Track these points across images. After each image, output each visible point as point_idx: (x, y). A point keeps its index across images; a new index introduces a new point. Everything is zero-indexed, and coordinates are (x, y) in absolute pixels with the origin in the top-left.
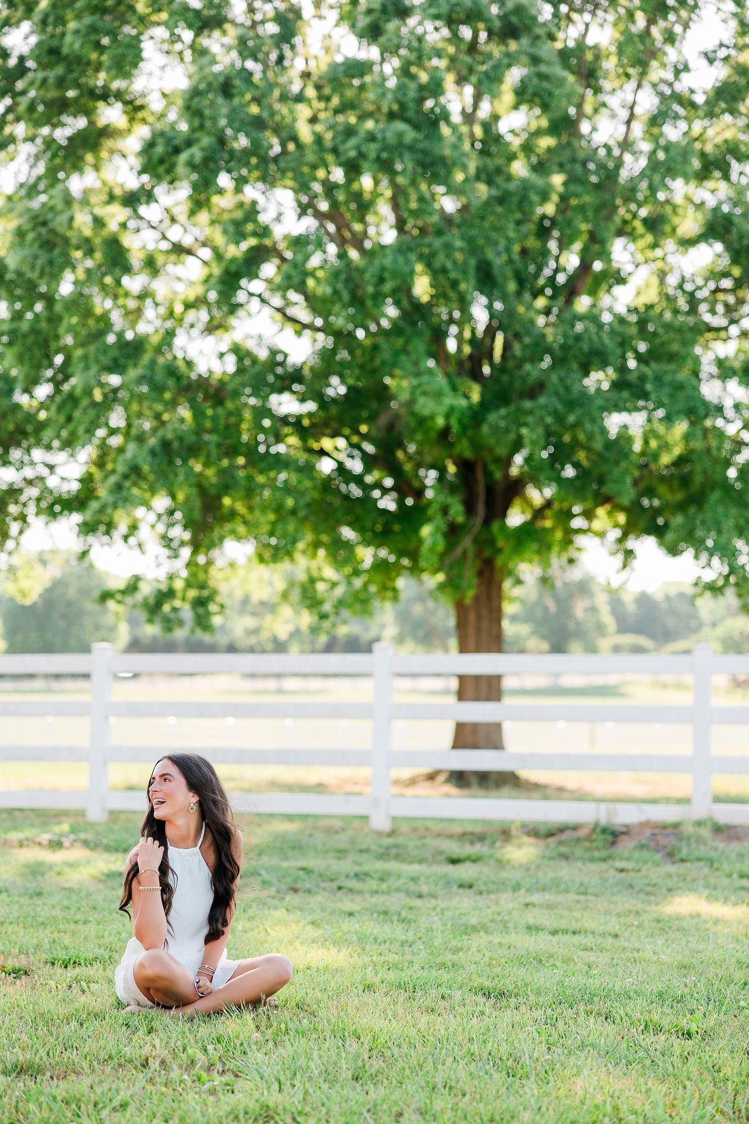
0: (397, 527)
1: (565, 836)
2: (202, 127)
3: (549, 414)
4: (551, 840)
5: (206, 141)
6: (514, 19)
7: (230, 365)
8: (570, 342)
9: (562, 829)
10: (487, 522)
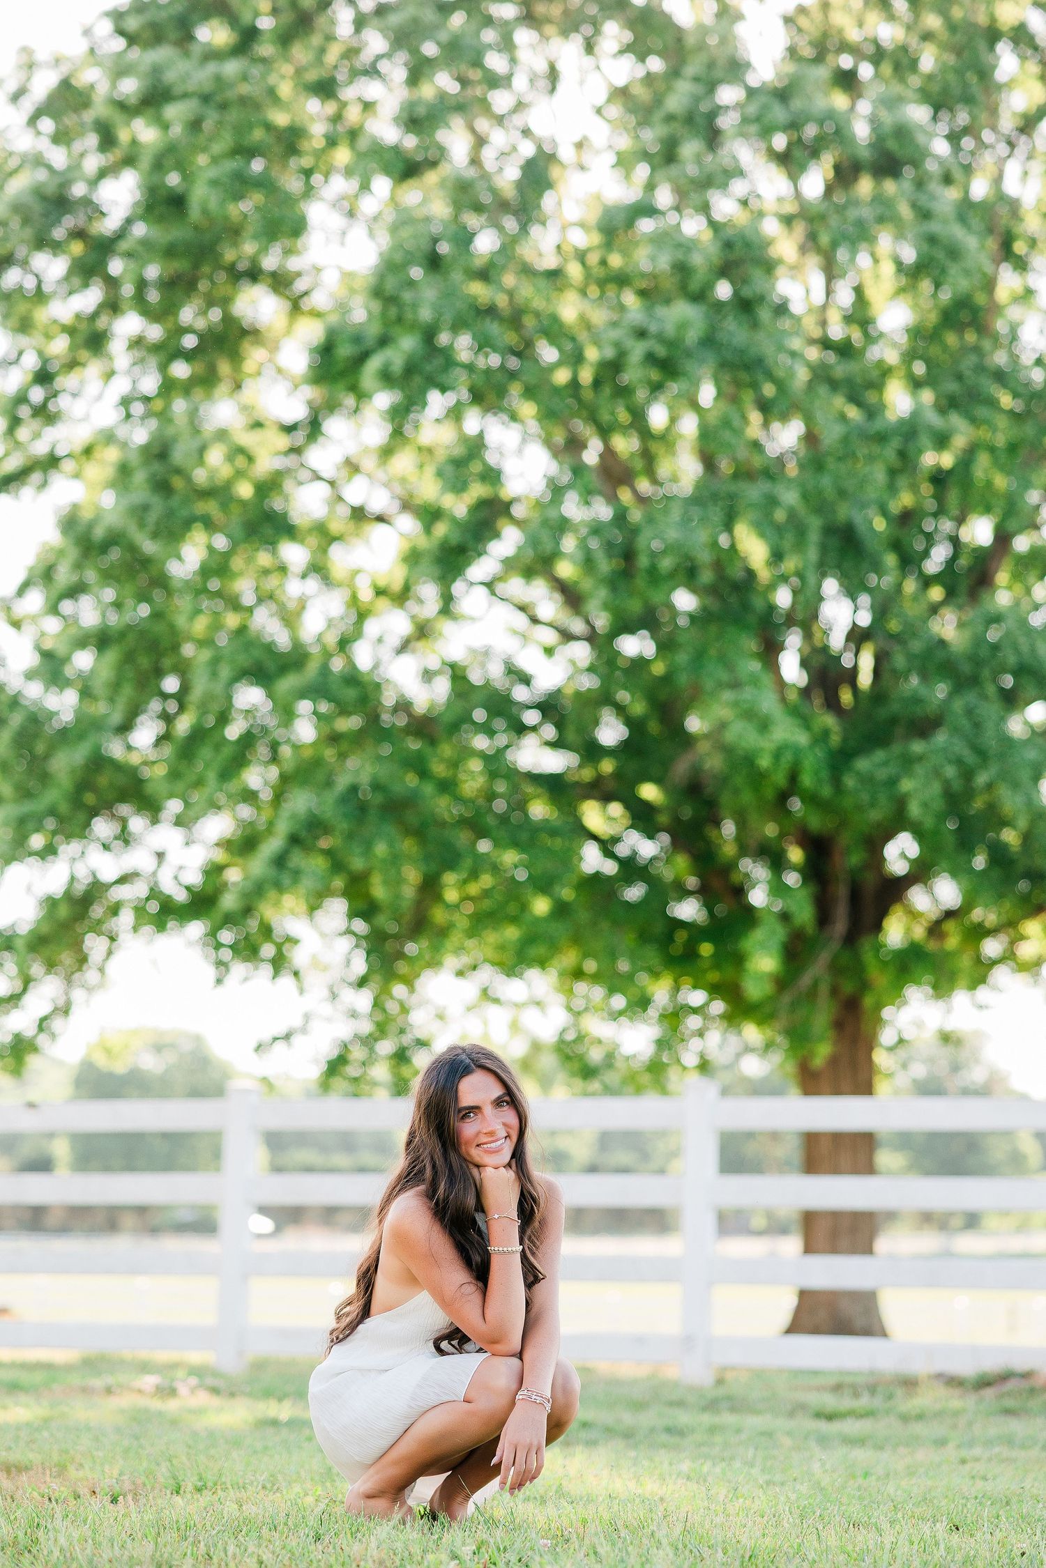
0: (706, 949)
1: (1010, 1385)
2: (400, 320)
3: (950, 762)
4: (989, 1393)
5: (408, 343)
6: (892, 145)
7: (442, 688)
8: (984, 652)
9: (1004, 1377)
10: (851, 939)
